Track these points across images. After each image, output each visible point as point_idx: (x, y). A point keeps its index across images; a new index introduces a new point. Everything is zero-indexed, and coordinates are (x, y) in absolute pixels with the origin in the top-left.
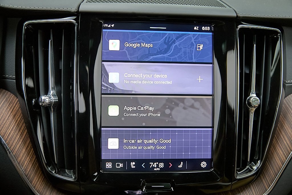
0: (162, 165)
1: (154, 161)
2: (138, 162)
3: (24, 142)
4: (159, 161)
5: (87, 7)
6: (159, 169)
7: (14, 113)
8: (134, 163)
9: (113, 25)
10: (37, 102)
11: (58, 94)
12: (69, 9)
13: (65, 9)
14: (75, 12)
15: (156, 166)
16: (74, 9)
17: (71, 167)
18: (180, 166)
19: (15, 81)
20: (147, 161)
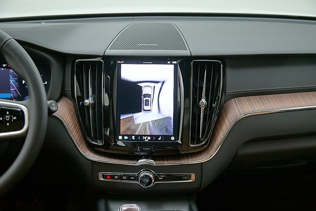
0: (149, 138)
1: (145, 136)
2: (136, 136)
3: (75, 126)
4: (148, 136)
5: (109, 52)
6: (148, 140)
7: (70, 110)
8: (134, 137)
9: (123, 62)
10: (83, 104)
11: (94, 99)
12: (99, 54)
13: (97, 54)
14: (102, 56)
15: (146, 139)
16: (102, 54)
17: (101, 139)
18: (159, 139)
19: (71, 92)
20: (141, 136)
